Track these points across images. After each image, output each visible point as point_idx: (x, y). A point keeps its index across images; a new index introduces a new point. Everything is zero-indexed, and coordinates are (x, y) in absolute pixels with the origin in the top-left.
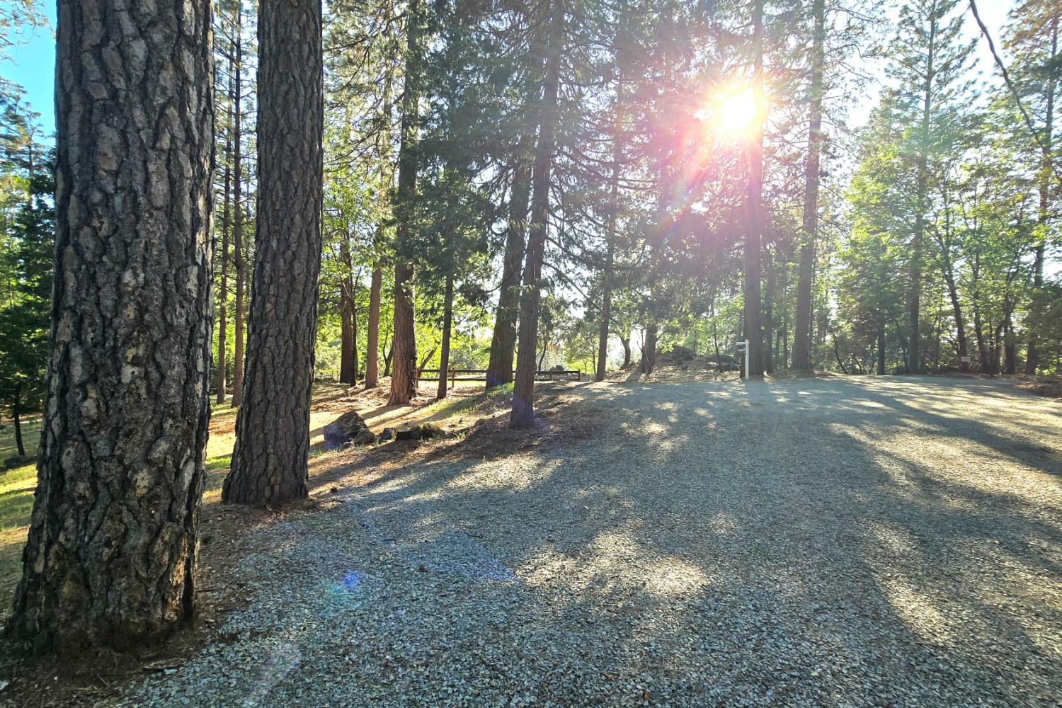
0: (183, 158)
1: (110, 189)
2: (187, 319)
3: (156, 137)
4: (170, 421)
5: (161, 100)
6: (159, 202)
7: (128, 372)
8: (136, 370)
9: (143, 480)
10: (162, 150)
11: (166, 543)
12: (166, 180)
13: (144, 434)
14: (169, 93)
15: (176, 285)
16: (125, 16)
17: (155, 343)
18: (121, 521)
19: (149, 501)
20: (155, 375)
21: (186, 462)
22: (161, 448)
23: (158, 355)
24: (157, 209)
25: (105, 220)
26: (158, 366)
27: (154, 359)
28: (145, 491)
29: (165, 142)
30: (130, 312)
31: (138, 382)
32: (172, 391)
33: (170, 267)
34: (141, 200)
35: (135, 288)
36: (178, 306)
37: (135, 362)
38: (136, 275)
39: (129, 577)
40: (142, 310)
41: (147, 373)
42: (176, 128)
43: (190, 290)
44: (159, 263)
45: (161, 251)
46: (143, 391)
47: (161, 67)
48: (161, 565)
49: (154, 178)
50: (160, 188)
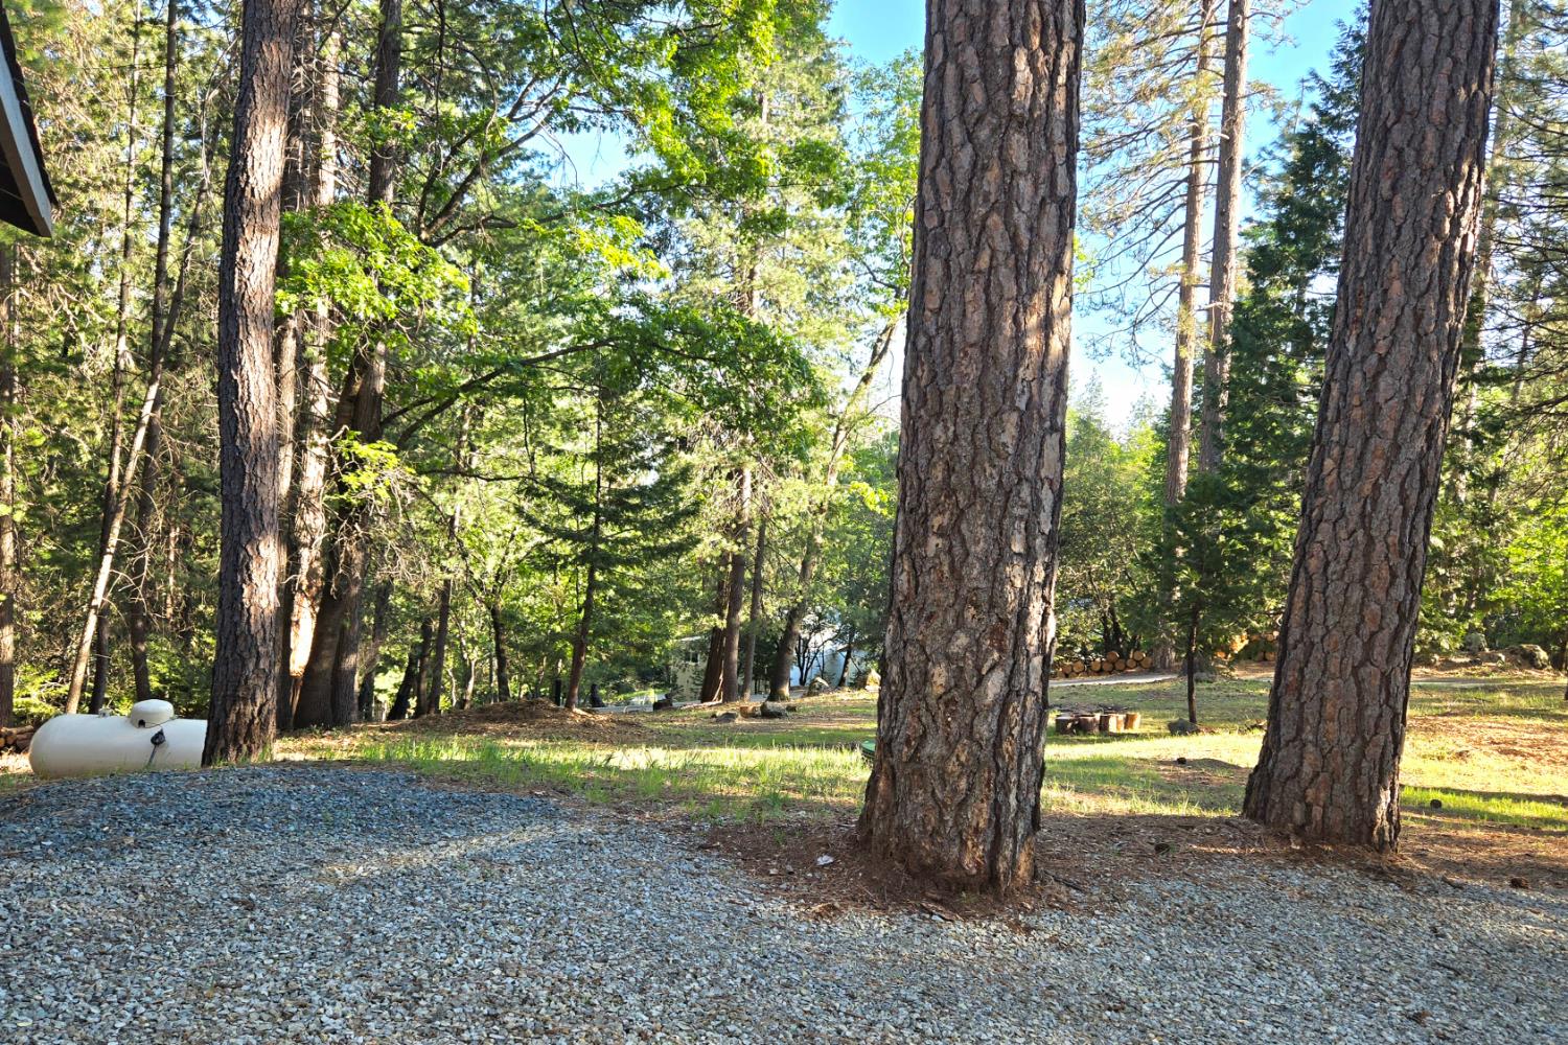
0: (1005, 274)
1: (933, 331)
2: (1000, 481)
3: (976, 257)
4: (972, 611)
5: (983, 211)
6: (973, 337)
7: (934, 542)
8: (940, 541)
9: (940, 676)
10: (980, 272)
11: (961, 764)
12: (983, 307)
13: (945, 620)
14: (992, 199)
15: (989, 438)
16: (956, 122)
17: (962, 511)
18: (919, 718)
19: (947, 704)
20: (958, 550)
21: (992, 669)
22: (959, 642)
23: (964, 526)
24: (972, 346)
25: (926, 367)
26: (963, 542)
27: (959, 531)
28: (941, 691)
29: (984, 262)
30: (938, 473)
31: (943, 557)
32: (975, 572)
33: (982, 416)
34: (957, 338)
35: (945, 444)
36: (987, 465)
37: (941, 533)
38: (946, 428)
39: (925, 792)
40: (950, 470)
41: (951, 547)
42: (998, 239)
43: (1004, 444)
44: (969, 413)
45: (972, 397)
46: (946, 568)
47: (985, 168)
48: (955, 791)
49: (970, 309)
50: (976, 318)
